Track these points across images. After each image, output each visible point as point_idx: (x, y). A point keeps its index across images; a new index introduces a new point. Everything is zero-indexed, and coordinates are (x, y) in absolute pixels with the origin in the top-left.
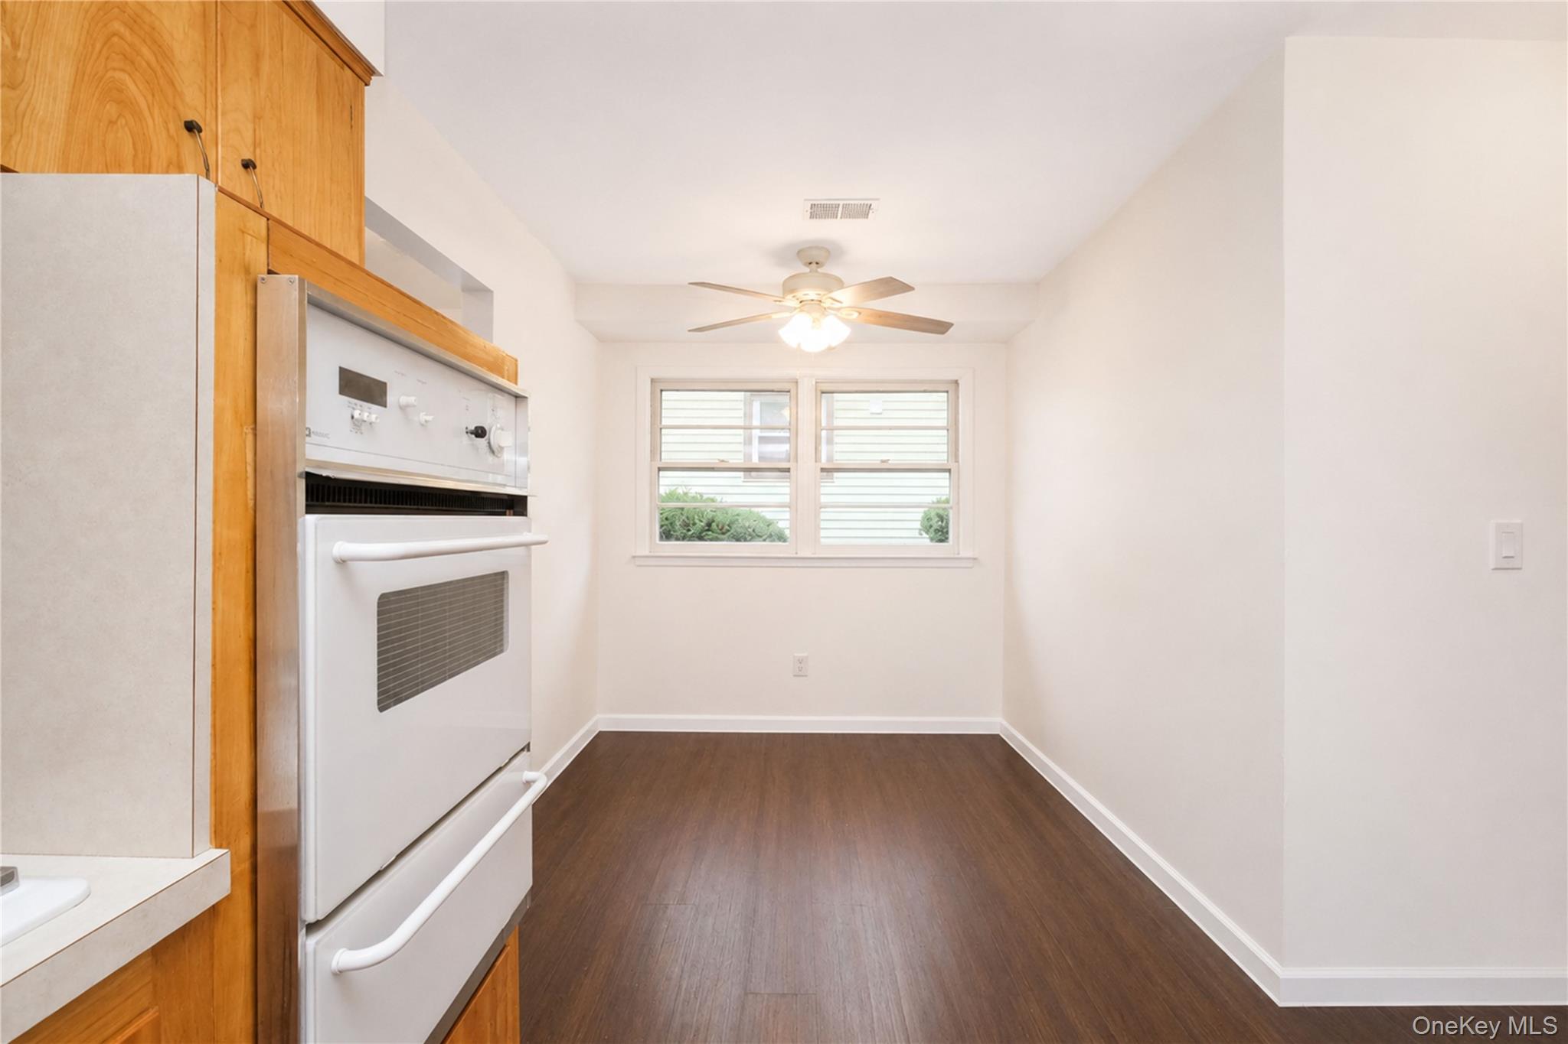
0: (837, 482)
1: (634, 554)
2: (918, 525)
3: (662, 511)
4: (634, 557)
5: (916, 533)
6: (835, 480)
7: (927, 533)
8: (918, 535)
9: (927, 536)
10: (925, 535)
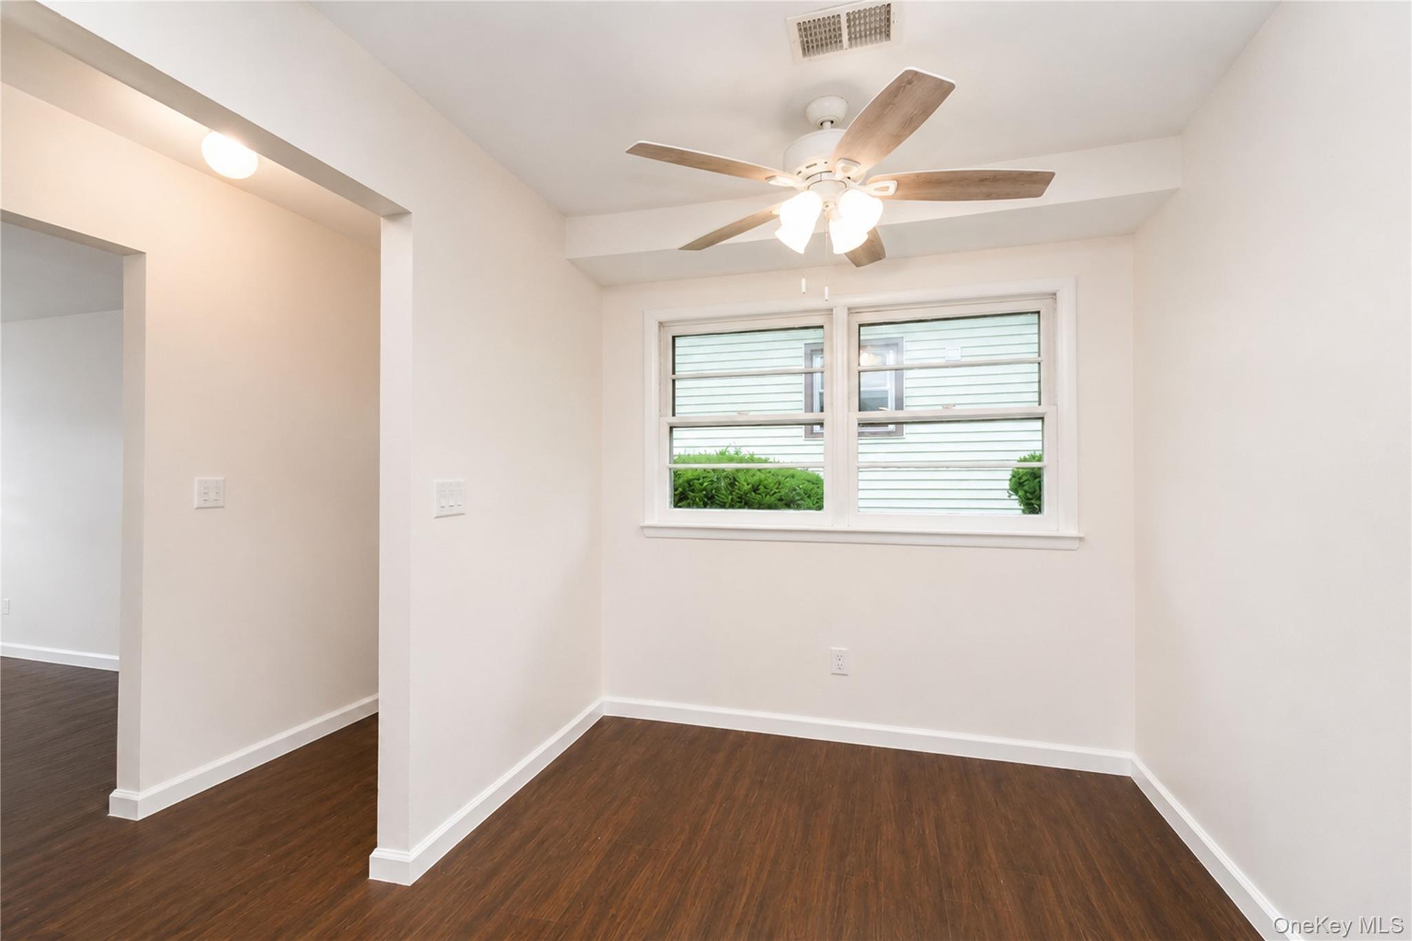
0: (908, 438)
1: (642, 525)
2: (1007, 485)
3: (676, 474)
4: (643, 528)
5: (1005, 495)
6: (904, 436)
7: (1016, 493)
8: (1007, 498)
9: (1017, 497)
10: (1014, 497)
